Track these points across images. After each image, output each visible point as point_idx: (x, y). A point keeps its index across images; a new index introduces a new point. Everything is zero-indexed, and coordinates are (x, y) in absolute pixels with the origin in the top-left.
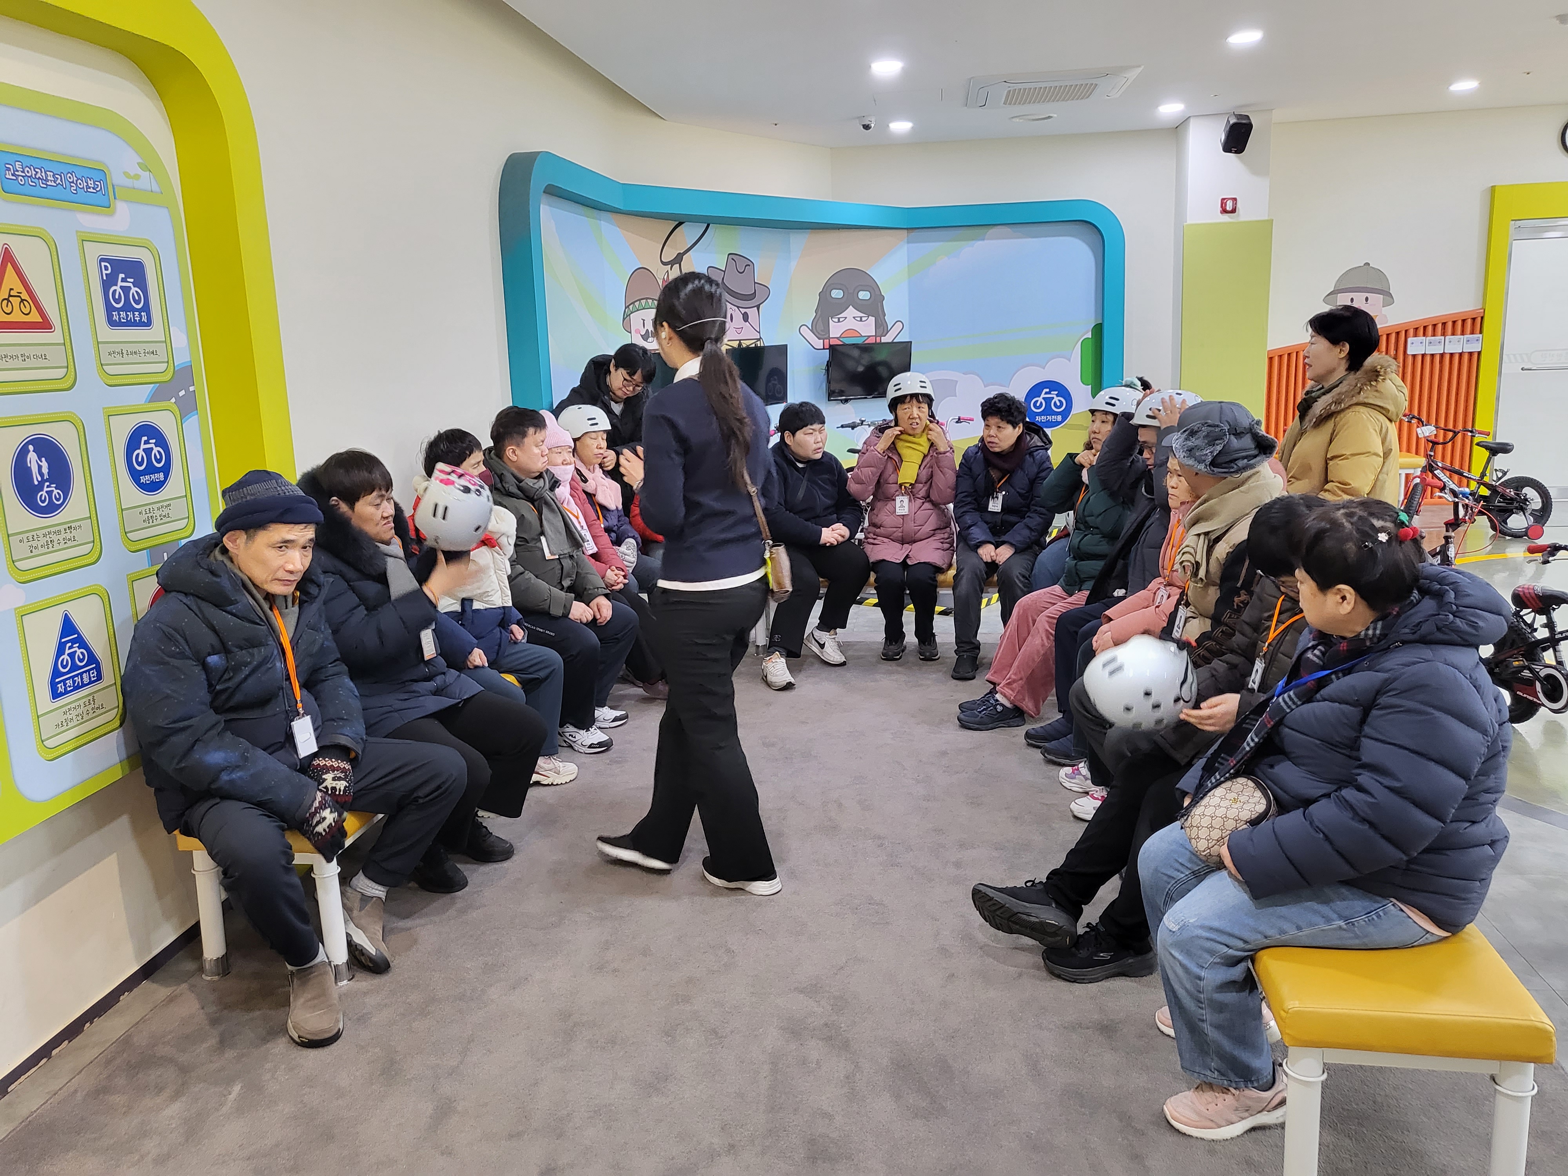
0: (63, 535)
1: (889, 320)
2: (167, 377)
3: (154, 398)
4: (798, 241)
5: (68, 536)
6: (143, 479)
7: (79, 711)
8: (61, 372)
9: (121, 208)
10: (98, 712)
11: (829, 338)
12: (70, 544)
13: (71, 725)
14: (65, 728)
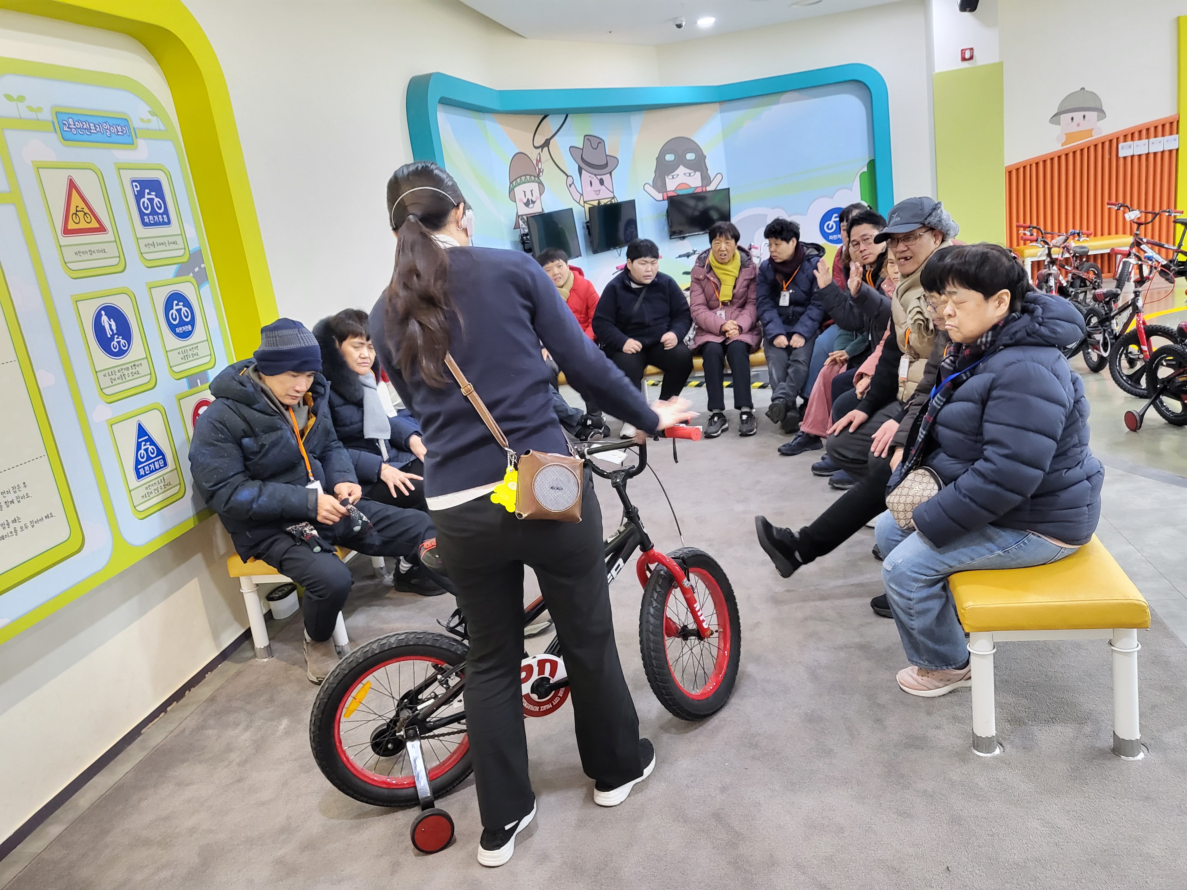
0: (131, 371)
1: (711, 173)
2: (185, 259)
3: (178, 274)
4: (637, 120)
5: (134, 371)
6: (178, 330)
7: (155, 487)
8: (115, 261)
9: (141, 143)
10: (168, 487)
11: (667, 191)
12: (136, 376)
13: (151, 496)
14: (148, 498)
